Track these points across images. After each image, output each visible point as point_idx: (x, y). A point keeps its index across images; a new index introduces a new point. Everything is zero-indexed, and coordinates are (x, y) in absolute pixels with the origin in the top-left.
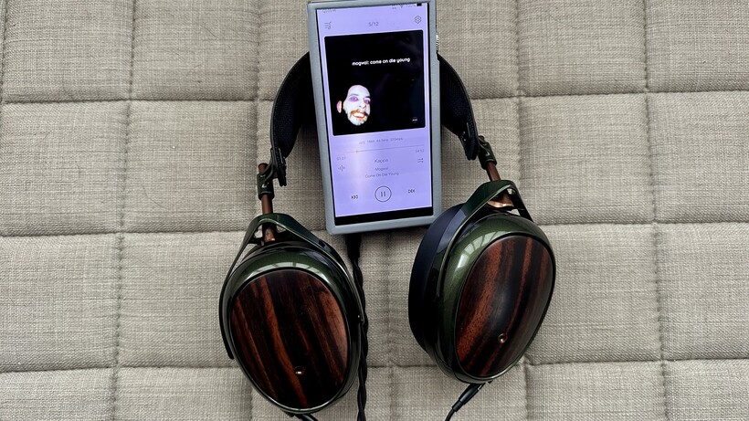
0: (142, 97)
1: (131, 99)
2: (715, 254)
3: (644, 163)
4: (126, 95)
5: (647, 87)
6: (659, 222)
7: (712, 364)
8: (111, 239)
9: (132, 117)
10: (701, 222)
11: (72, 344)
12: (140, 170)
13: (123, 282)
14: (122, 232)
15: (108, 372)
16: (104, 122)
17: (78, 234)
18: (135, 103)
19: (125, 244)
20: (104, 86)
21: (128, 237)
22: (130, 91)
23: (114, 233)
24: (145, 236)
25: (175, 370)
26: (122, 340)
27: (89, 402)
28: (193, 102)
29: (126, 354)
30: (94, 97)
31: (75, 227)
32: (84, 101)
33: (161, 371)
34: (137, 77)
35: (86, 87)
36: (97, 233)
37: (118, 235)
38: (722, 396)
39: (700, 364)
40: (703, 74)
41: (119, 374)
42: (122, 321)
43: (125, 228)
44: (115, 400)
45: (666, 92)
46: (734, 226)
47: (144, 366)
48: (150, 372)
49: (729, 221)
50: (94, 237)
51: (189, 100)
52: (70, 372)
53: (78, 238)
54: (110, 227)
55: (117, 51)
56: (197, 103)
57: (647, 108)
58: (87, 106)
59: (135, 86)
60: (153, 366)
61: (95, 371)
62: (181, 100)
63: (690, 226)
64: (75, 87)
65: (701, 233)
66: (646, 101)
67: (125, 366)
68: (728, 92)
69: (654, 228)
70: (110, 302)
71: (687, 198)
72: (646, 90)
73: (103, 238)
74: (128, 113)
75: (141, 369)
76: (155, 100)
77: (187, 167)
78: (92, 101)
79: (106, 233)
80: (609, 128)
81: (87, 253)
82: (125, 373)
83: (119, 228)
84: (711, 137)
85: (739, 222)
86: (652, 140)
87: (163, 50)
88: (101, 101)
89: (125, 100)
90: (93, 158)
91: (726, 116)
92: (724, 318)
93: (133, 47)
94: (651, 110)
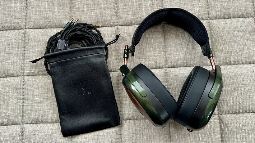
0: (30, 28)
1: (26, 29)
2: (235, 76)
4: (24, 27)
5: (209, 18)
7: (235, 115)
8: (20, 78)
9: (26, 35)
10: (230, 65)
11: (6, 116)
12: (29, 53)
13: (25, 93)
14: (24, 76)
15: (20, 126)
16: (16, 37)
17: (8, 77)
18: (27, 30)
19: (25, 80)
20: (16, 25)
21: (26, 77)
22: (26, 26)
23: (21, 76)
24: (32, 77)
25: (44, 124)
26: (25, 114)
27: (13, 137)
28: (48, 29)
29: (26, 119)
30: (13, 28)
31: (7, 75)
32: (9, 30)
33: (39, 125)
34: (28, 21)
35: (10, 25)
36: (15, 76)
37: (22, 77)
38: (240, 126)
39: (231, 116)
40: (228, 12)
41: (24, 127)
42: (24, 107)
43: (25, 74)
44: (22, 136)
45: (216, 19)
46: (242, 66)
47: (32, 123)
48: (35, 125)
49: (240, 64)
50: (14, 78)
51: (47, 28)
52: (6, 126)
53: (8, 78)
54: (20, 74)
55: (21, 12)
56: (49, 29)
57: (209, 25)
58: (10, 32)
59: (27, 24)
60: (36, 123)
61: (15, 126)
62: (44, 28)
63: (226, 66)
64: (6, 25)
65: (230, 69)
66: (209, 23)
67: (26, 124)
68: (238, 18)
70: (19, 101)
71: (224, 56)
72: (208, 19)
73: (17, 78)
74: (25, 33)
75: (31, 125)
76: (35, 29)
78: (12, 30)
79: (18, 76)
81: (11, 84)
82: (26, 126)
83: (23, 74)
84: (232, 34)
85: (244, 64)
87: (37, 11)
88: (15, 30)
89: (24, 29)
90: (13, 50)
91: (237, 27)
93: (26, 10)
94: (211, 26)
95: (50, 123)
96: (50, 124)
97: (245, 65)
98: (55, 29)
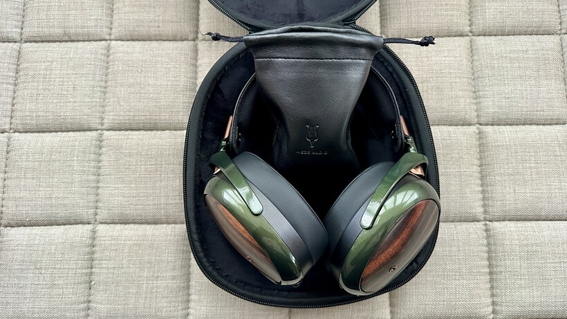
0: (119, 38)
1: (110, 40)
2: (521, 146)
3: (469, 84)
4: (107, 37)
5: (471, 32)
6: (481, 124)
7: (520, 224)
8: (94, 134)
9: (111, 51)
10: (511, 125)
11: (65, 205)
12: (116, 87)
13: (102, 164)
14: (102, 130)
15: (90, 227)
16: (91, 54)
17: (71, 131)
18: (113, 42)
19: (104, 138)
20: (92, 30)
21: (106, 133)
22: (110, 34)
23: (97, 130)
24: (118, 132)
25: (137, 226)
26: (100, 205)
27: (76, 247)
28: (153, 42)
29: (103, 214)
30: (86, 38)
31: (69, 126)
32: (78, 41)
33: (127, 226)
34: (115, 24)
35: (80, 30)
36: (85, 131)
37: (99, 131)
38: (527, 245)
39: (512, 224)
40: (509, 23)
41: (97, 229)
42: (100, 191)
43: (105, 127)
44: (94, 246)
45: (485, 35)
46: (534, 127)
47: (115, 223)
48: (118, 227)
49: (530, 124)
50: (82, 133)
51: (151, 40)
52: (62, 227)
53: (71, 134)
54: (94, 126)
55: (102, 7)
56: (156, 42)
57: (471, 46)
58: (81, 44)
59: (113, 31)
60: (121, 223)
61: (80, 226)
62: (145, 41)
63: (502, 127)
64: (72, 31)
65: (510, 132)
66: (471, 42)
67: (101, 223)
68: (528, 36)
69: (478, 128)
70: (92, 178)
71: (499, 107)
72: (470, 34)
73: (88, 133)
74: (108, 48)
75: (112, 225)
76: (128, 40)
77: (149, 85)
78: (84, 41)
79: (91, 131)
80: (444, 59)
81: (77, 144)
82: (101, 228)
83: (100, 127)
84: (516, 65)
85: (538, 125)
86: (475, 68)
87: (134, 6)
88: (90, 41)
89: (106, 40)
90: (84, 78)
91: (526, 51)
92: (527, 190)
93: (113, 5)
94: (474, 48)
95: (149, 224)
96: (149, 226)
97: (541, 126)
98: (166, 42)
